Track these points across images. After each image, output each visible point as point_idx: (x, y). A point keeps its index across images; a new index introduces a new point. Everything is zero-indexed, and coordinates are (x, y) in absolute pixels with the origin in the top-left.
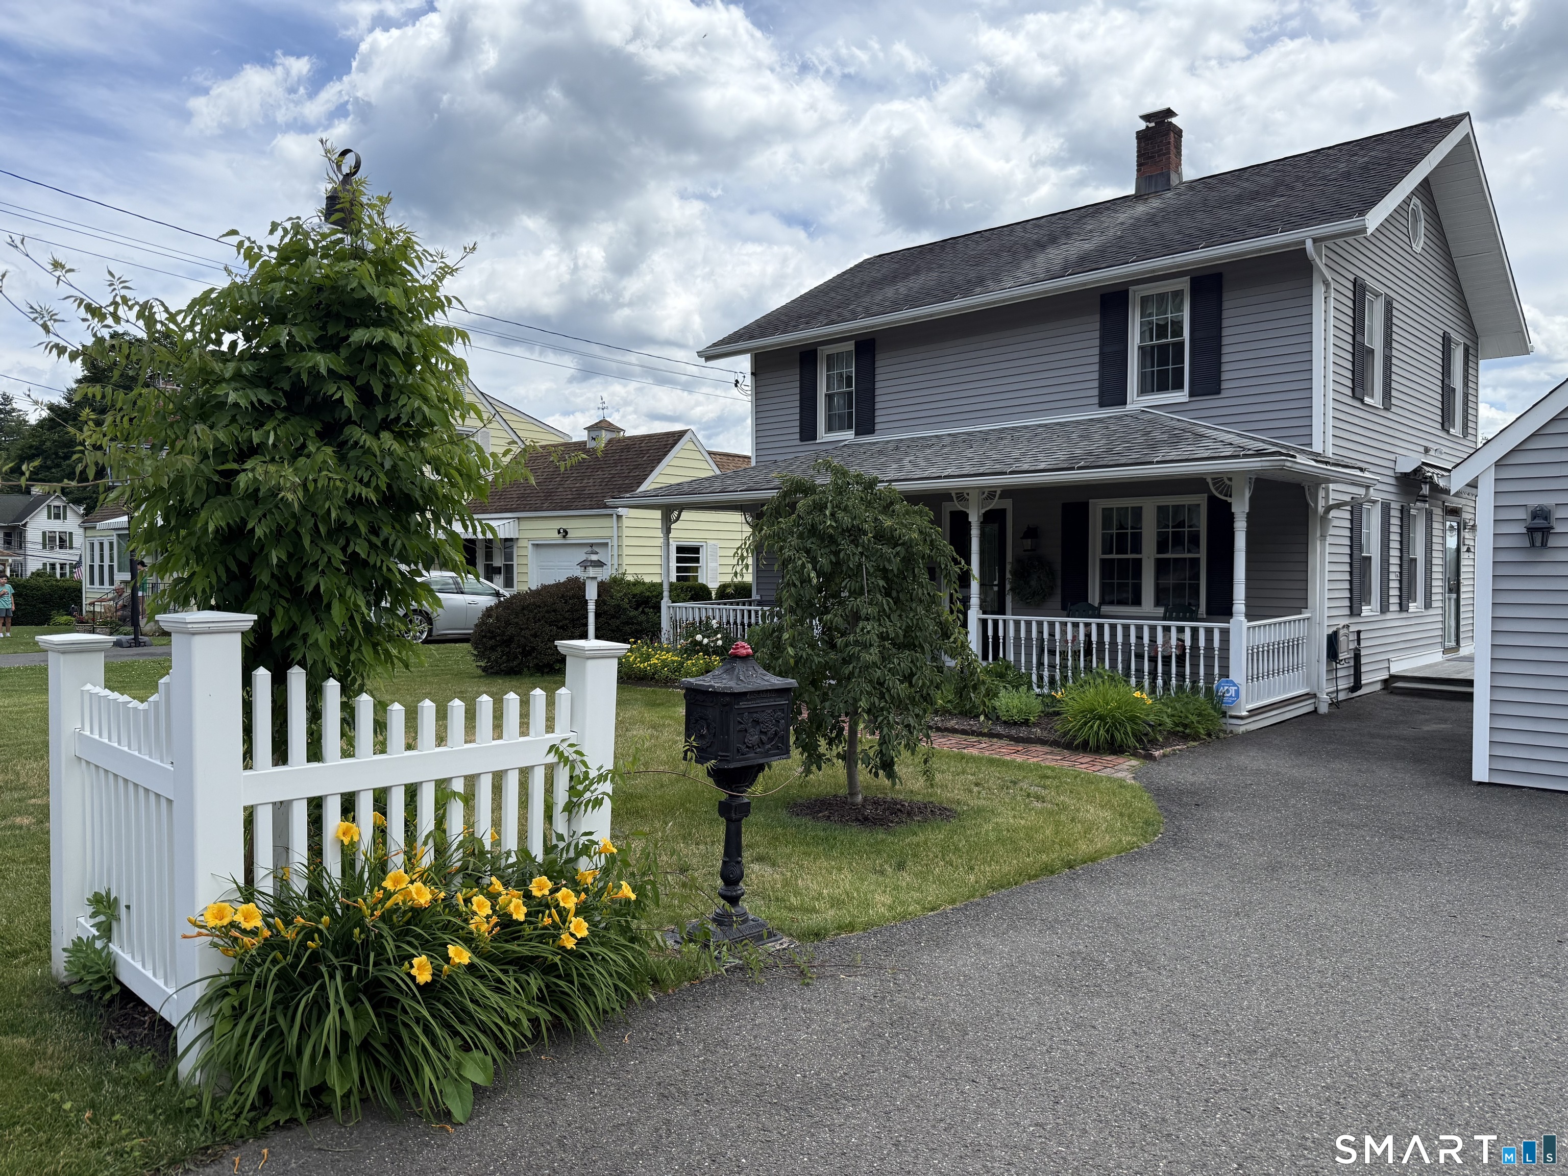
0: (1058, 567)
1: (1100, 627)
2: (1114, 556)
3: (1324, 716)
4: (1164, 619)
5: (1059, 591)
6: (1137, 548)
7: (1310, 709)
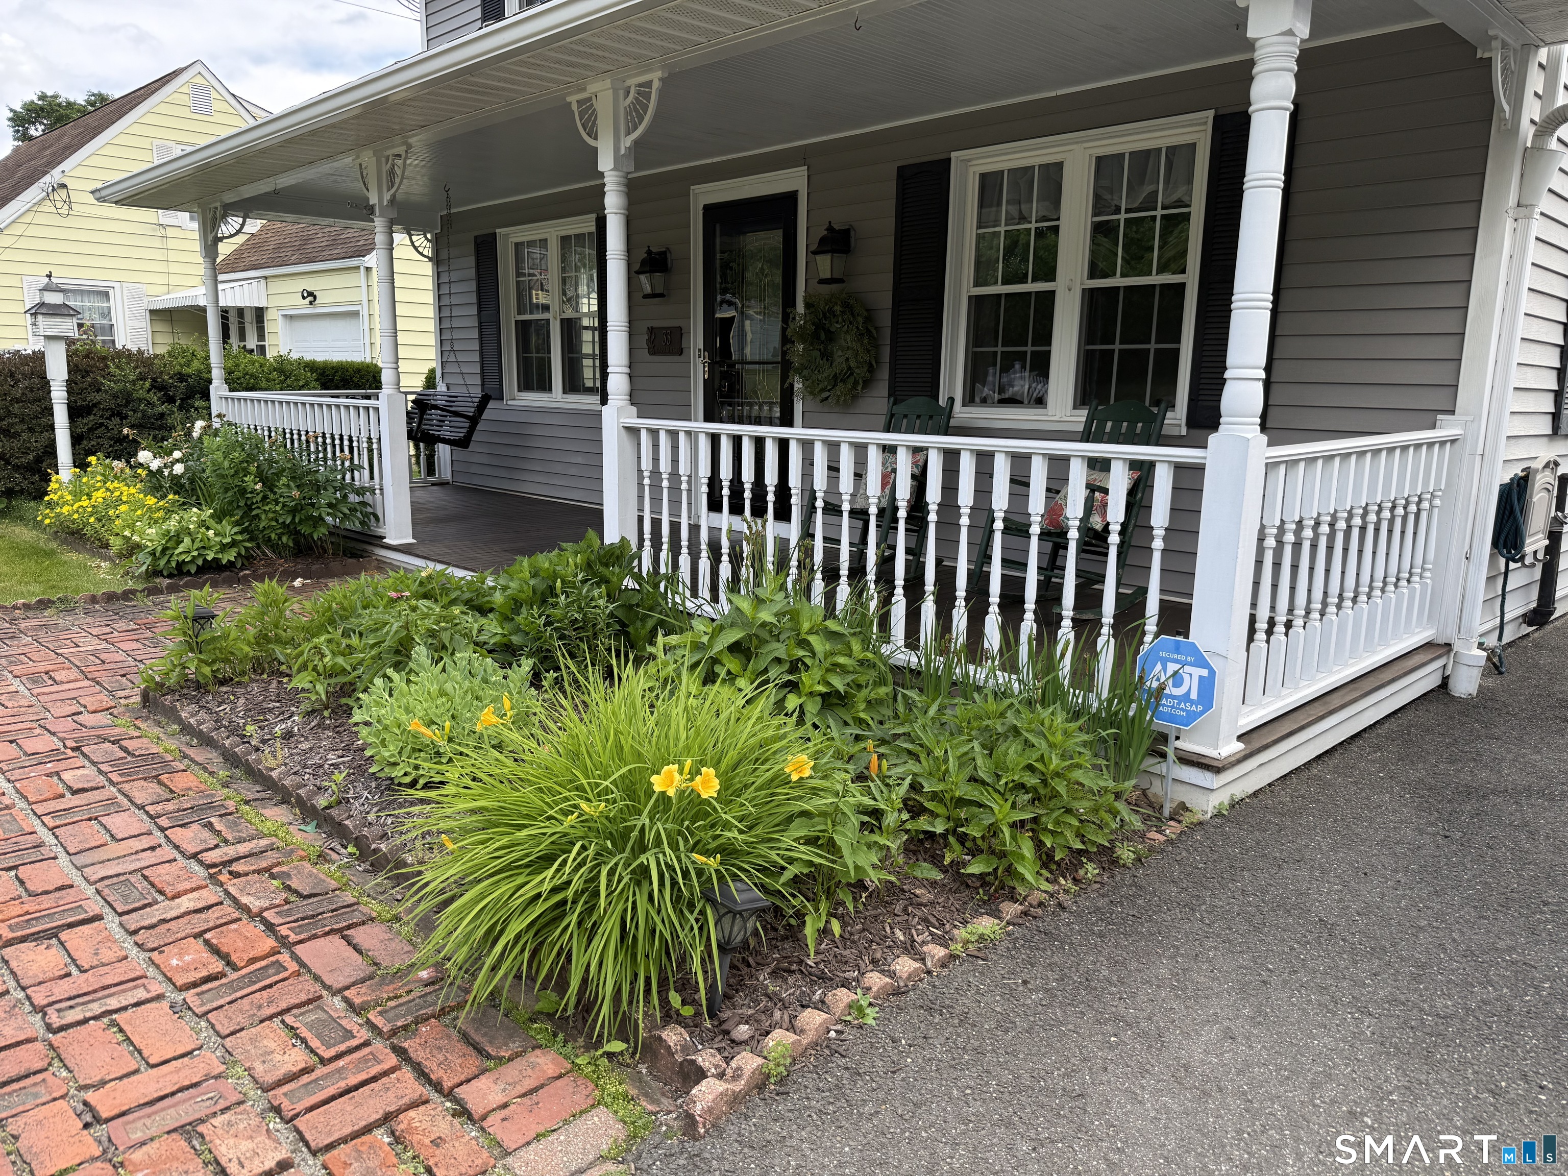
0: (885, 319)
1: (951, 457)
2: (1000, 289)
3: (1468, 705)
4: (1086, 436)
5: (884, 374)
6: (1048, 271)
7: (1433, 682)
